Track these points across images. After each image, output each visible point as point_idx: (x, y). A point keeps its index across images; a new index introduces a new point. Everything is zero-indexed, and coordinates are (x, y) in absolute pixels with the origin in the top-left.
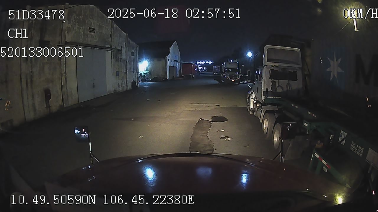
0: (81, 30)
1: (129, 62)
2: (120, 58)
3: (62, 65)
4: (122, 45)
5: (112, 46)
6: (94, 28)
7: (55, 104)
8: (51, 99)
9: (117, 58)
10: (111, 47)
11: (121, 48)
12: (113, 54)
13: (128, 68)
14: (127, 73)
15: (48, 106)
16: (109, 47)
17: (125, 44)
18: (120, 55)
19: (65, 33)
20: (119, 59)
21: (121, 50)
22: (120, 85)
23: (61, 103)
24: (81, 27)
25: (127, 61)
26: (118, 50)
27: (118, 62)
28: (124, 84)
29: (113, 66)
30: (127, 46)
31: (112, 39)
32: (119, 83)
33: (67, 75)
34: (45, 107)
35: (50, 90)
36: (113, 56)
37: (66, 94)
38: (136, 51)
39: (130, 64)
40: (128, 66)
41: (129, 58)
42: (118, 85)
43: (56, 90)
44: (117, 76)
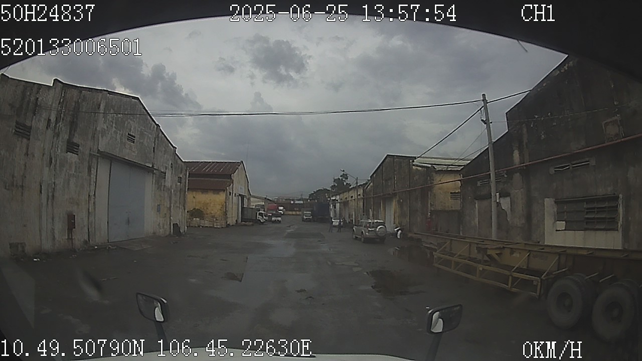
0: (118, 135)
1: (175, 192)
2: (163, 184)
3: (92, 183)
4: (167, 166)
5: (155, 165)
6: (134, 135)
7: (79, 237)
8: (75, 228)
9: (160, 184)
10: (153, 166)
11: (166, 169)
12: (154, 178)
13: (173, 202)
14: (172, 208)
15: (70, 239)
16: (151, 166)
17: (172, 164)
18: (164, 180)
19: (99, 137)
20: (161, 185)
21: (165, 174)
22: (161, 225)
23: (86, 237)
24: (119, 132)
25: (173, 191)
26: (162, 172)
27: (161, 190)
28: (167, 225)
29: (153, 195)
30: (174, 167)
31: (155, 155)
32: (159, 223)
33: (96, 199)
34: (67, 238)
35: (74, 216)
36: (154, 181)
37: (93, 226)
38: (184, 176)
39: (175, 194)
40: (173, 198)
41: (175, 186)
42: (159, 225)
43: (81, 218)
44: (158, 211)
